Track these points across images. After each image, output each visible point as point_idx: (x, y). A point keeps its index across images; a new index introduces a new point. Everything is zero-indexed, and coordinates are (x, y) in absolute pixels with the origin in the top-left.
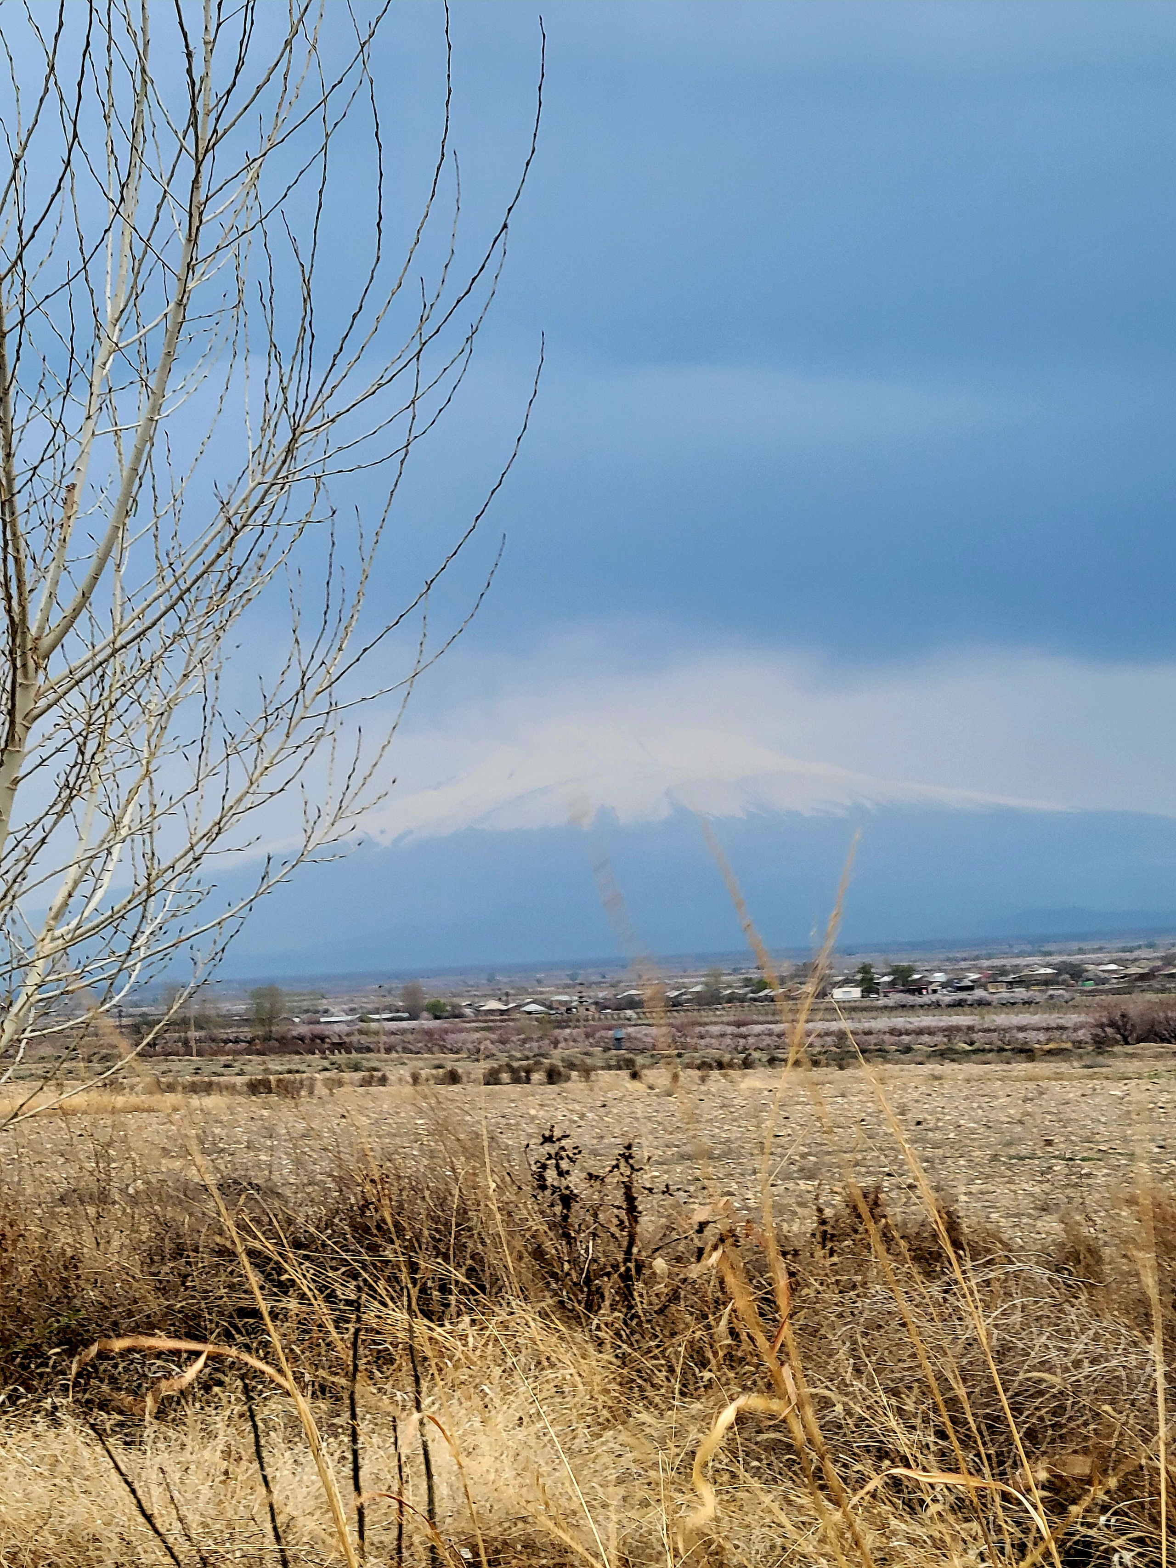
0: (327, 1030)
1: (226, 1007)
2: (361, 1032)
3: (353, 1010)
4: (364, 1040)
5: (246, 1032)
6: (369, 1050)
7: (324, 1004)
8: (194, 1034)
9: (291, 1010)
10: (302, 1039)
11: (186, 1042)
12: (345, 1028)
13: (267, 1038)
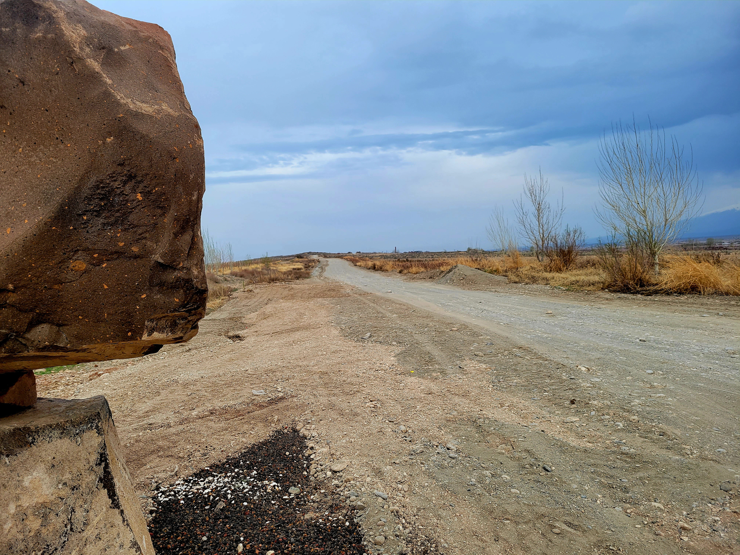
0: (723, 246)
1: (701, 242)
2: (731, 246)
3: (729, 242)
4: (731, 248)
5: (706, 246)
6: (731, 249)
7: (723, 241)
8: (694, 247)
9: (716, 242)
10: (718, 248)
11: (693, 248)
12: (727, 246)
13: (710, 247)
